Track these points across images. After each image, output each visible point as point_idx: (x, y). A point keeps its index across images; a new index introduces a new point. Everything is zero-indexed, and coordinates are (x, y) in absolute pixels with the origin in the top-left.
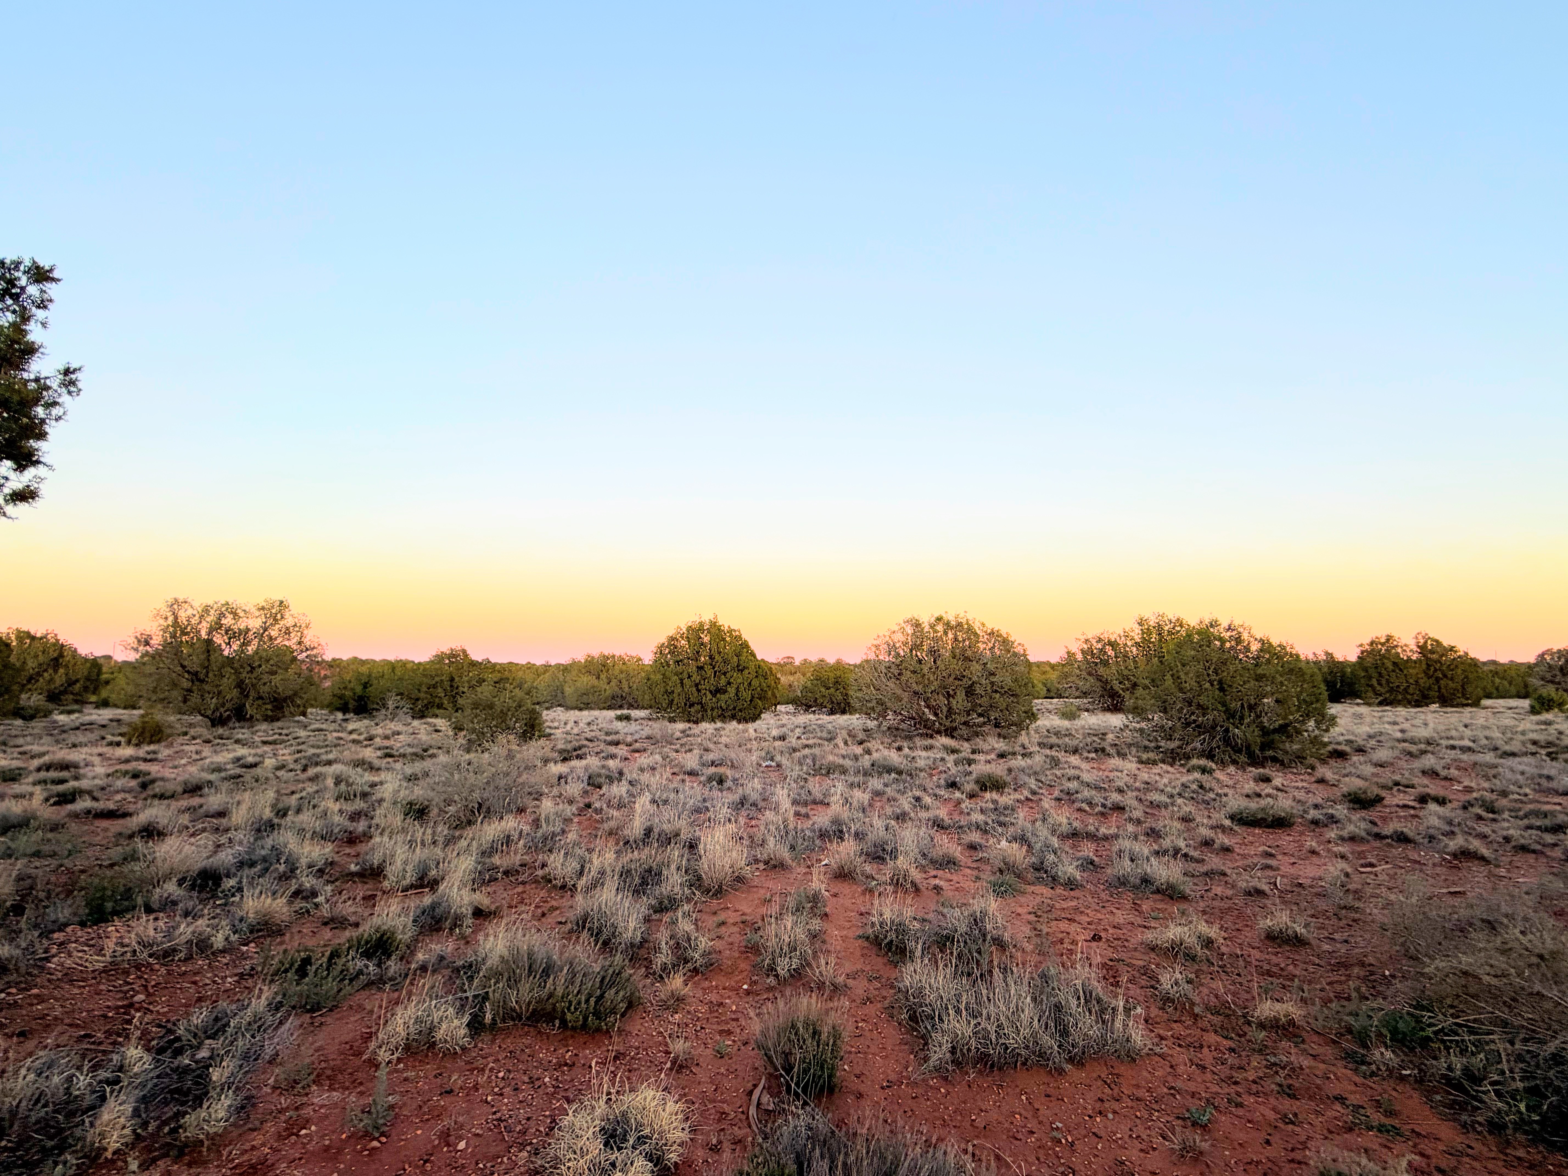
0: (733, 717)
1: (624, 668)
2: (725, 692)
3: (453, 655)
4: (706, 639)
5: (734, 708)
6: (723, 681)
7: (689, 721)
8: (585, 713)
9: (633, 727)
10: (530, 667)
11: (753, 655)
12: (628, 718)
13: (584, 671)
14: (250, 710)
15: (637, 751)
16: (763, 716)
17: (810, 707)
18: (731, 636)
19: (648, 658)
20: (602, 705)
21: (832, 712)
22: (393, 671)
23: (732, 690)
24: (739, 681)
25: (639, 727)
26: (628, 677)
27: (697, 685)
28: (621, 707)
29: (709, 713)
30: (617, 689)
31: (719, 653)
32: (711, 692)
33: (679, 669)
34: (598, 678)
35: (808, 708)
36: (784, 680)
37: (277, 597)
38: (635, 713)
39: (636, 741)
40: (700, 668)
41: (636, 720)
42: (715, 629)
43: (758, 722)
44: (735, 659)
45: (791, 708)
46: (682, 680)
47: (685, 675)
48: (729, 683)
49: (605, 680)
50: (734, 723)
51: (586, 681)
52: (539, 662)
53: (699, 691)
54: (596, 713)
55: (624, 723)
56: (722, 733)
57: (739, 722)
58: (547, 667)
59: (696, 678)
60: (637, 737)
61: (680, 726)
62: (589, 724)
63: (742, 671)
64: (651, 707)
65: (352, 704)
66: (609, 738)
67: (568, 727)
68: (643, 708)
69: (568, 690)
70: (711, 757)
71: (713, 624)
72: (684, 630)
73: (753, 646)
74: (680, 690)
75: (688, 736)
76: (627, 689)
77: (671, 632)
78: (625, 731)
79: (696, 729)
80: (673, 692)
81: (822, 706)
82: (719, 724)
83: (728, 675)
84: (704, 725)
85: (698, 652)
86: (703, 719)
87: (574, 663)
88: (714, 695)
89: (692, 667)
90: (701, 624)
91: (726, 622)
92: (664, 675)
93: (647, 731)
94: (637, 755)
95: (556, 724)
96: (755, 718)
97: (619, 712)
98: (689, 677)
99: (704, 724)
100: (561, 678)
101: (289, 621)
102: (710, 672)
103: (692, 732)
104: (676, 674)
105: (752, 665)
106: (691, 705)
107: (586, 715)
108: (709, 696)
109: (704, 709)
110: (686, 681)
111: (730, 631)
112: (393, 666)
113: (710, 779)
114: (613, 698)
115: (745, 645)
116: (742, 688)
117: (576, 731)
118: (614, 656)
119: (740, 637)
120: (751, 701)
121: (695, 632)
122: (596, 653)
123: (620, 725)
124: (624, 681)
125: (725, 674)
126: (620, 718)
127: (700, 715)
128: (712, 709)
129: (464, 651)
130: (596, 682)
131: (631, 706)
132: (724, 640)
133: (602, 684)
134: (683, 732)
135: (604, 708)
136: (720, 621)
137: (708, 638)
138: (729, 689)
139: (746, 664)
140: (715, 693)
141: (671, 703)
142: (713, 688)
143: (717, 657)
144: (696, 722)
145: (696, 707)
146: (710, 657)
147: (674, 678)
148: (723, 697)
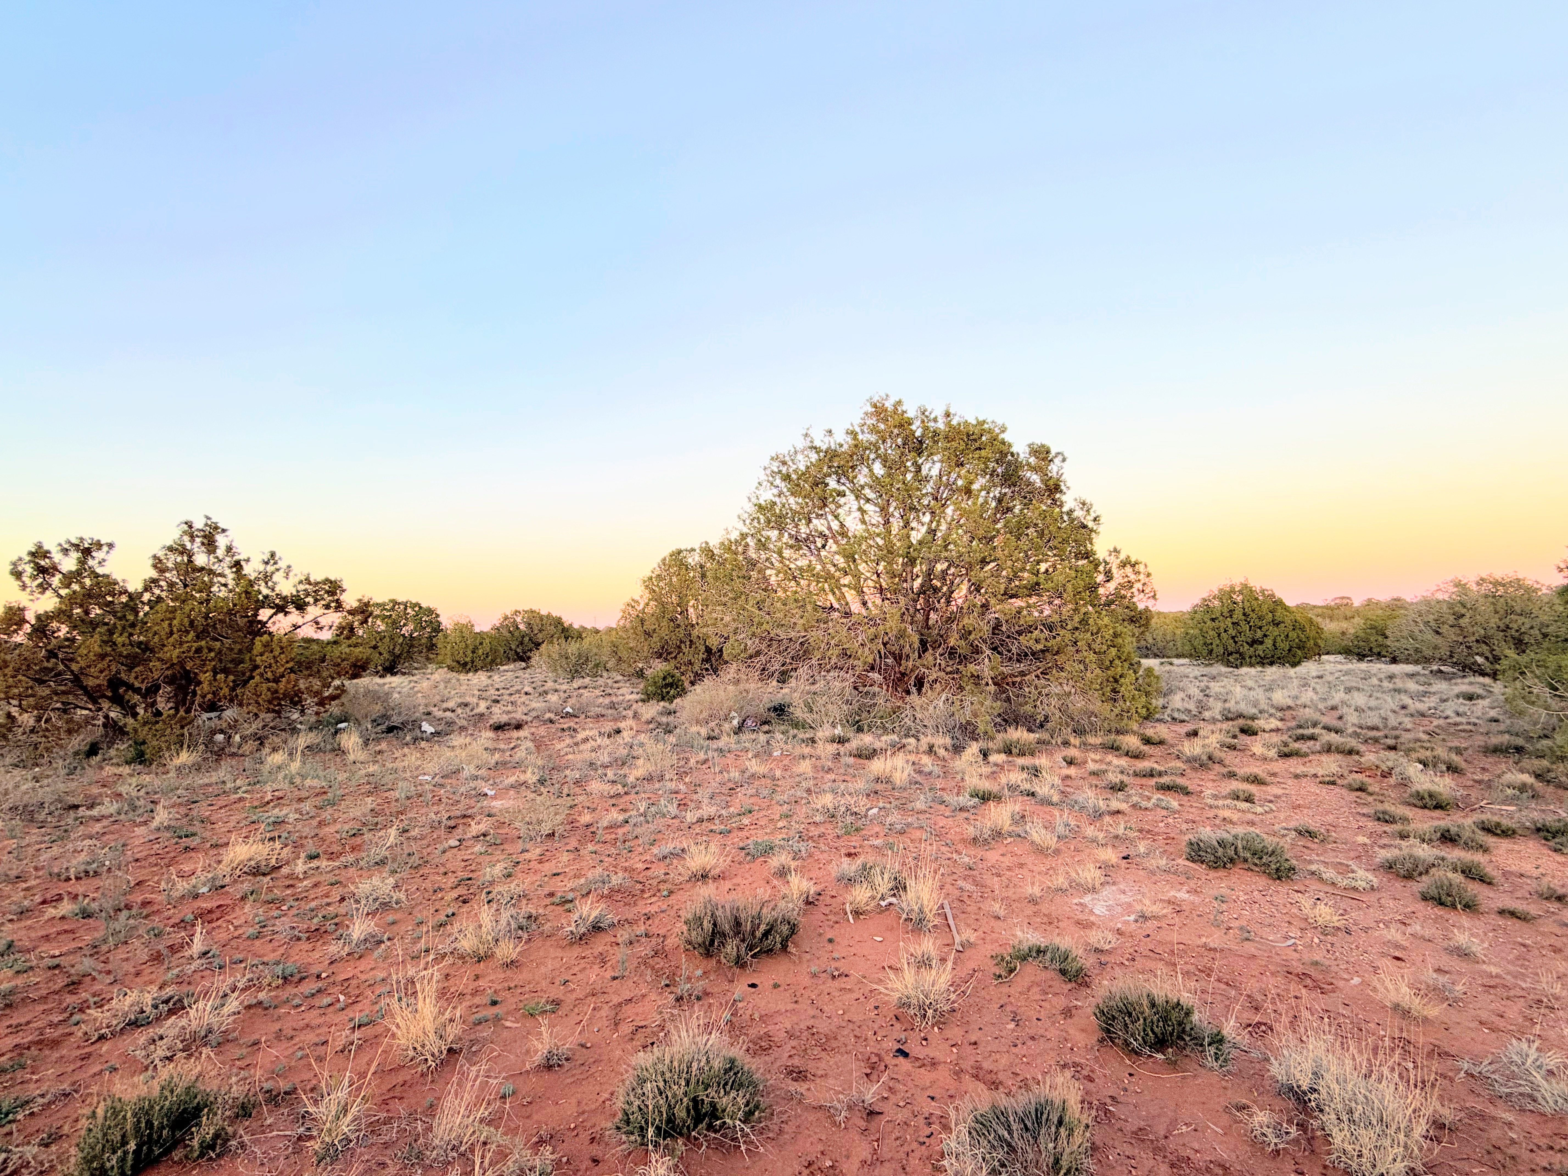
0: (1272, 663)
2: (1262, 643)
4: (1239, 599)
5: (1273, 656)
6: (1259, 634)
7: (1229, 666)
16: (1304, 663)
17: (1365, 656)
18: (1264, 594)
23: (1269, 642)
24: (1275, 634)
27: (1233, 638)
28: (1165, 657)
29: (1248, 660)
31: (1253, 610)
32: (1248, 643)
33: (1216, 625)
35: (1361, 657)
38: (1177, 661)
40: (1235, 624)
42: (1247, 590)
44: (1270, 615)
45: (1340, 658)
46: (1219, 635)
47: (1222, 630)
48: (1265, 636)
53: (1236, 642)
56: (1263, 675)
59: (1232, 632)
61: (1220, 670)
63: (1278, 625)
64: (1192, 656)
68: (1185, 657)
72: (1216, 593)
74: (1217, 641)
77: (1205, 595)
79: (1238, 672)
80: (1211, 643)
81: (1380, 656)
83: (1264, 629)
85: (1232, 610)
86: (1242, 665)
88: (1251, 645)
89: (1227, 623)
90: (1232, 588)
91: (1256, 584)
92: (1201, 630)
96: (1294, 665)
98: (1225, 631)
99: (1244, 669)
102: (1245, 627)
103: (1233, 675)
104: (1213, 629)
105: (1288, 621)
106: (1230, 654)
108: (1247, 647)
109: (1242, 656)
110: (1223, 635)
111: (1263, 591)
116: (1279, 639)
119: (1273, 596)
120: (1289, 650)
121: (1226, 595)
125: (1260, 628)
127: (1238, 663)
128: (1251, 657)
131: (1172, 655)
132: (1257, 599)
134: (1225, 674)
136: (1251, 584)
137: (1241, 597)
138: (1266, 640)
139: (1281, 619)
140: (1253, 642)
141: (1211, 652)
142: (1249, 640)
143: (1252, 615)
144: (1237, 667)
145: (1235, 656)
146: (1244, 614)
147: (1211, 633)
148: (1260, 647)
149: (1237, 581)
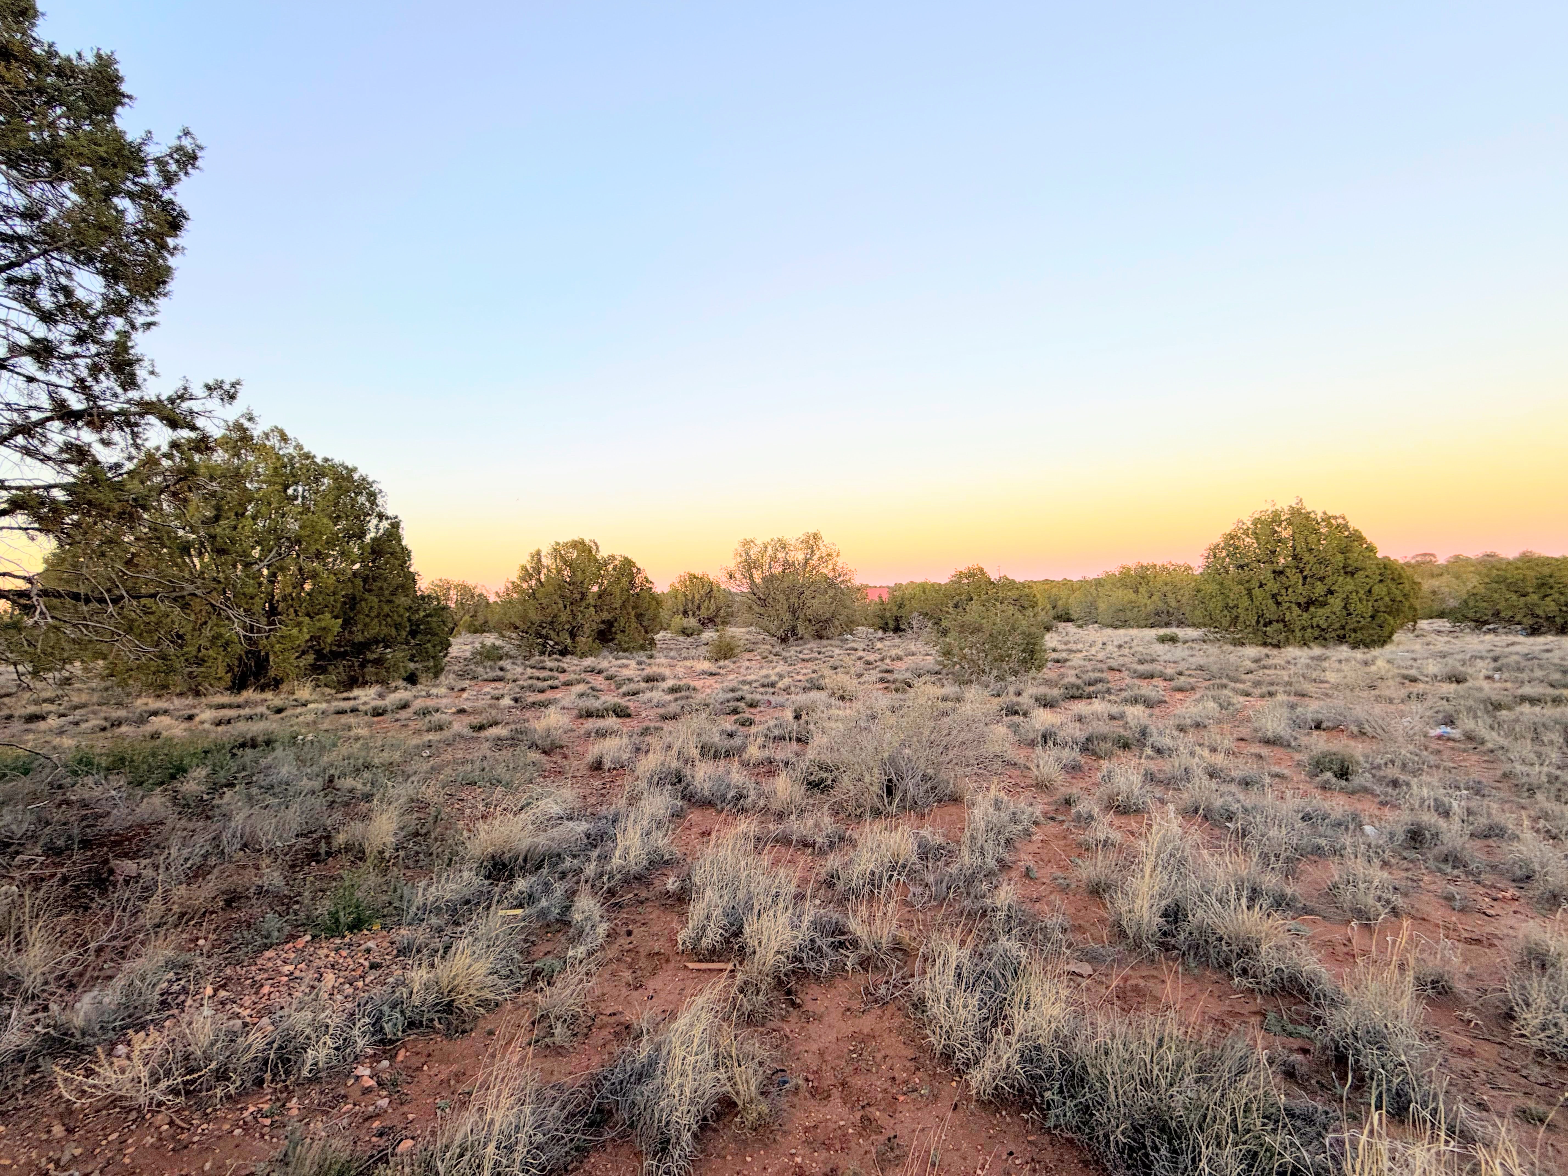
0: (1341, 639)
1: (1169, 579)
2: (1324, 604)
3: (971, 575)
4: (1286, 533)
5: (1343, 627)
6: (1320, 589)
7: (1265, 644)
8: (1122, 631)
9: (1179, 651)
10: (1066, 583)
11: (1371, 549)
12: (1173, 639)
13: (1119, 585)
14: (800, 630)
15: (1180, 690)
16: (1395, 637)
17: (1486, 623)
18: (1329, 525)
19: (1198, 564)
20: (1143, 623)
21: (1534, 631)
22: (924, 592)
23: (1336, 603)
24: (1350, 588)
25: (1187, 652)
26: (1176, 589)
27: (1274, 596)
28: (1168, 625)
29: (1299, 634)
30: (1160, 604)
31: (1310, 550)
32: (1299, 605)
33: (1245, 574)
34: (1137, 591)
35: (1480, 623)
36: (1428, 585)
37: (812, 530)
38: (1182, 633)
39: (1180, 674)
40: (1278, 573)
41: (1185, 642)
42: (1300, 519)
43: (1388, 648)
44: (1340, 557)
45: (1444, 624)
46: (1249, 592)
47: (1255, 584)
48: (1331, 592)
49: (1146, 595)
50: (1344, 648)
51: (1123, 596)
52: (1075, 577)
53: (1278, 604)
54: (1134, 632)
55: (1166, 646)
56: (1326, 664)
57: (1355, 646)
58: (1083, 583)
59: (1273, 586)
60: (1182, 667)
61: (1252, 651)
62: (1120, 646)
63: (1352, 574)
64: (1205, 625)
65: (892, 624)
66: (1141, 668)
67: (1093, 651)
68: (1194, 625)
69: (1102, 606)
70: (1312, 709)
71: (1296, 512)
72: (1249, 524)
73: (1370, 537)
74: (1247, 603)
75: (1265, 667)
76: (1173, 604)
77: (1229, 529)
78: (1168, 657)
79: (1279, 656)
80: (1236, 606)
81: (1510, 621)
82: (1317, 651)
83: (1328, 581)
84: (1292, 652)
85: (1273, 552)
86: (1287, 642)
87: (1110, 577)
88: (1305, 609)
89: (1265, 572)
90: (1277, 514)
92: (1221, 584)
93: (1199, 659)
94: (1179, 696)
95: (1080, 646)
96: (1383, 641)
97: (1162, 631)
98: (1261, 586)
99: (1290, 649)
100: (1095, 593)
101: (824, 551)
102: (1295, 578)
103: (1270, 662)
104: (1240, 583)
105: (1371, 567)
106: (1268, 624)
107: (1122, 634)
108: (1296, 611)
109: (1288, 628)
110: (1257, 592)
111: (1327, 519)
112: (924, 588)
113: (1319, 765)
114: (1157, 614)
115: (1357, 537)
116: (1354, 598)
117: (1100, 656)
118: (1154, 566)
119: (1346, 527)
120: (1373, 617)
121: (1266, 526)
122: (1131, 563)
123: (1160, 649)
124: (1169, 595)
125: (1322, 579)
126: (1162, 640)
127: (1282, 637)
128: (1304, 628)
129: (981, 570)
130: (1133, 596)
131: (1181, 624)
132: (1317, 531)
133: (1142, 598)
134: (1256, 661)
135: (1146, 626)
136: (1309, 506)
137: (1290, 531)
138: (1331, 600)
139: (1359, 564)
140: (1306, 606)
141: (1235, 621)
142: (1302, 600)
143: (1307, 557)
144: (1277, 646)
145: (1275, 626)
146: (1295, 557)
147: (1237, 588)
148: (1321, 611)
149: (1284, 503)
